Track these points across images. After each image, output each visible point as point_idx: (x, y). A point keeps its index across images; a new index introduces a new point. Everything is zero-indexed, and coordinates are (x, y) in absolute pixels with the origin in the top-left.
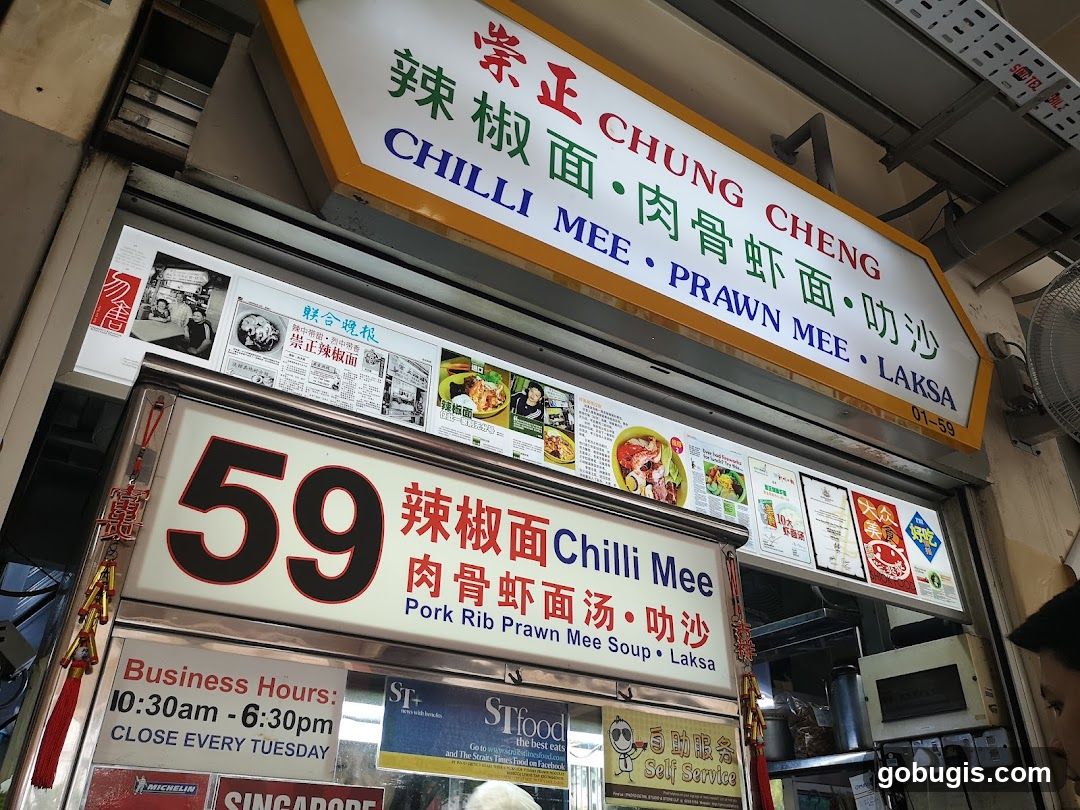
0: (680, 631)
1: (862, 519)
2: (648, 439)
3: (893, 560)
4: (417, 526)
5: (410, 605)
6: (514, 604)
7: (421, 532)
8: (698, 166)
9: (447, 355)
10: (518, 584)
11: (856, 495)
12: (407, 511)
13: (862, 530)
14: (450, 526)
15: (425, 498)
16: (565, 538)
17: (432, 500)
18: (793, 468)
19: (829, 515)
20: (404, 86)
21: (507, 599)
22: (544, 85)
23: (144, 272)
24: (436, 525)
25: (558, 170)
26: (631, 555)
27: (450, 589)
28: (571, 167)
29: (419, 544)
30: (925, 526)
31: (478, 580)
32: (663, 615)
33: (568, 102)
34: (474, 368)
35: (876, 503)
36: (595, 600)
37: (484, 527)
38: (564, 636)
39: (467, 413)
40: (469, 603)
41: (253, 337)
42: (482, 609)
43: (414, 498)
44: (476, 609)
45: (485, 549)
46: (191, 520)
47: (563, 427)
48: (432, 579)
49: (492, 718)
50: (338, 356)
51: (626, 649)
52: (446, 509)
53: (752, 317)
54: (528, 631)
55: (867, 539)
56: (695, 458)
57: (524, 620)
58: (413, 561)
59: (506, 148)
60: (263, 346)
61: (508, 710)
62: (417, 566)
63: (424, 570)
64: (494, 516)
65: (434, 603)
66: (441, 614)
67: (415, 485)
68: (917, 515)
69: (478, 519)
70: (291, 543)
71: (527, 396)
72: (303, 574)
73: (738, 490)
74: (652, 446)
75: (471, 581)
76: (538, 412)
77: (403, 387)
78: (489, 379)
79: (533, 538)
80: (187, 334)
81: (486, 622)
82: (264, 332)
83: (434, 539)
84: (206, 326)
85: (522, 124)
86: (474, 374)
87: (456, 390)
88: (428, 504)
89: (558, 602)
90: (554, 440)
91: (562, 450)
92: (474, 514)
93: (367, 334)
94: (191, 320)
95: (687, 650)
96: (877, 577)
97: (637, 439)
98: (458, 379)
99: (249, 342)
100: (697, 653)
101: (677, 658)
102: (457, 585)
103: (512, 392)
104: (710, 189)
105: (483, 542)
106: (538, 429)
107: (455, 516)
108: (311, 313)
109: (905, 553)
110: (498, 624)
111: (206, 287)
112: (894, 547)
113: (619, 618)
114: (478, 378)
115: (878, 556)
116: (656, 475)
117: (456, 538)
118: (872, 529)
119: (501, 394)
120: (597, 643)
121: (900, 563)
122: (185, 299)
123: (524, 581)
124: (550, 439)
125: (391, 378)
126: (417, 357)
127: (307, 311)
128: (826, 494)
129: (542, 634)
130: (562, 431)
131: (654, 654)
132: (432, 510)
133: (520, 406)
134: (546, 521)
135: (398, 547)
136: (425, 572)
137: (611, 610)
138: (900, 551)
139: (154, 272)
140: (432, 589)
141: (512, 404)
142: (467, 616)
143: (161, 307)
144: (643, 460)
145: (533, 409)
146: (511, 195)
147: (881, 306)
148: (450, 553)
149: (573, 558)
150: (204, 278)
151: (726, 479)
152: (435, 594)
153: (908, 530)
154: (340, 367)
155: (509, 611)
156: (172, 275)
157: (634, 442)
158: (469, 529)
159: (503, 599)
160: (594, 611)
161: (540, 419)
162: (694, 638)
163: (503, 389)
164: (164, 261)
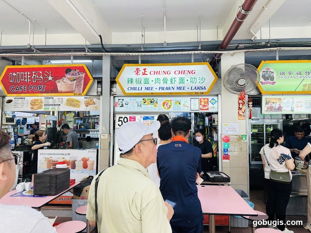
1: (201, 102)
2: (167, 101)
3: (206, 106)
8: (164, 71)
9: (143, 99)
11: (201, 99)
13: (200, 103)
18: (189, 98)
19: (195, 103)
20: (129, 82)
22: (143, 73)
23: (118, 101)
25: (145, 83)
28: (147, 81)
30: (214, 100)
33: (146, 73)
35: (204, 99)
39: (146, 105)
46: (119, 123)
47: (156, 103)
50: (133, 103)
53: (170, 90)
55: (201, 104)
56: (174, 102)
59: (139, 83)
68: (213, 99)
73: (180, 104)
74: (168, 102)
77: (139, 104)
80: (122, 105)
82: (127, 103)
85: (141, 79)
87: (144, 103)
91: (156, 105)
93: (135, 100)
96: (201, 109)
98: (145, 101)
104: (165, 74)
109: (208, 105)
112: (206, 105)
114: (147, 100)
115: (203, 106)
116: (168, 105)
118: (203, 103)
121: (207, 107)
126: (140, 100)
127: (130, 99)
128: (195, 100)
133: (151, 102)
138: (207, 105)
144: (166, 104)
145: (153, 102)
146: (140, 89)
147: (194, 78)
150: (122, 100)
151: (178, 102)
153: (210, 101)
154: (134, 104)
156: (119, 101)
163: (149, 101)
164: (119, 100)
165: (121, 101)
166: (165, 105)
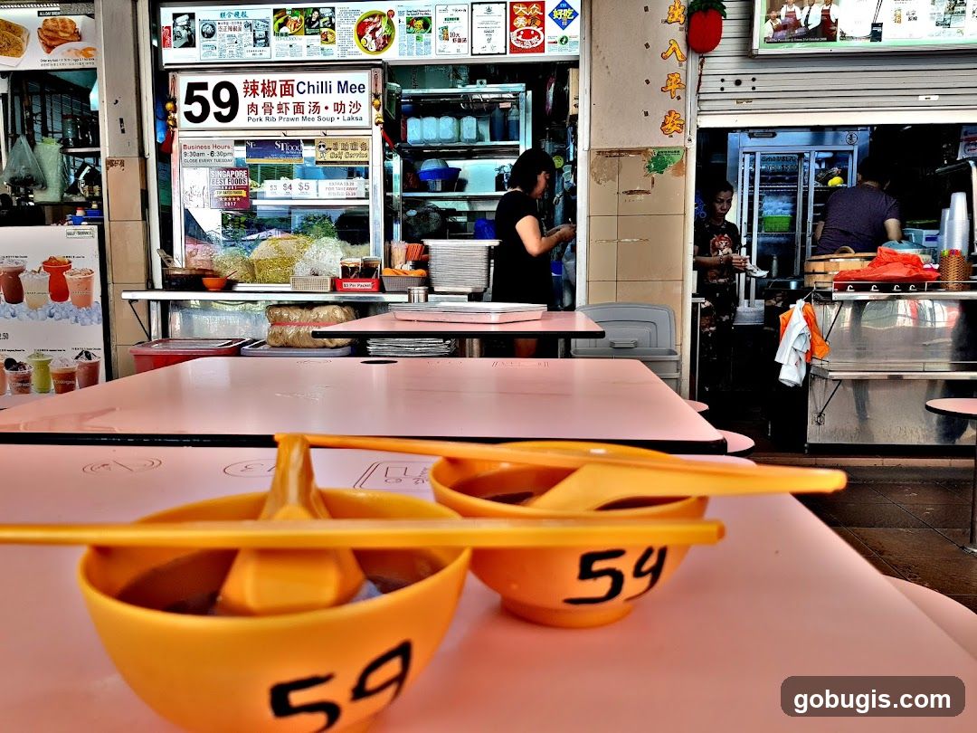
0: (348, 109)
1: (514, 17)
2: (374, 16)
3: (531, 36)
4: (249, 94)
5: (249, 119)
6: (283, 112)
10: (284, 106)
12: (245, 90)
13: (511, 24)
14: (259, 91)
15: (250, 84)
16: (301, 85)
17: (253, 84)
19: (488, 22)
21: (280, 111)
24: (254, 92)
26: (329, 85)
27: (261, 111)
29: (250, 100)
30: (568, 7)
31: (270, 107)
32: (341, 104)
36: (313, 104)
37: (271, 89)
38: (301, 119)
40: (268, 115)
41: (207, 33)
42: (272, 116)
43: (247, 84)
44: (270, 116)
45: (271, 96)
46: (188, 108)
47: (330, 26)
48: (255, 110)
49: (277, 146)
51: (326, 119)
52: (257, 86)
54: (288, 120)
55: (514, 29)
57: (286, 116)
58: (248, 105)
60: (210, 36)
61: (283, 144)
62: (250, 107)
63: (253, 108)
64: (274, 83)
65: (256, 117)
66: (258, 120)
67: (247, 80)
68: (563, 1)
69: (268, 87)
70: (214, 108)
71: (312, 17)
72: (219, 116)
73: (426, 26)
74: (376, 19)
75: (268, 108)
76: (318, 22)
78: (294, 15)
79: (289, 88)
80: (188, 41)
81: (274, 119)
82: (209, 31)
83: (254, 97)
87: (281, 26)
88: (251, 86)
89: (299, 108)
92: (267, 85)
94: (188, 35)
95: (350, 115)
97: (368, 18)
98: (281, 20)
99: (206, 35)
100: (355, 116)
101: (346, 118)
102: (263, 110)
105: (271, 94)
107: (260, 87)
109: (543, 30)
110: (278, 119)
112: (535, 28)
113: (322, 109)
114: (290, 16)
115: (520, 37)
117: (262, 95)
118: (520, 21)
120: (313, 119)
121: (536, 37)
122: (184, 28)
123: (286, 103)
129: (293, 119)
131: (336, 119)
132: (253, 88)
133: (309, 23)
134: (293, 80)
135: (244, 102)
137: (319, 107)
138: (539, 29)
140: (255, 113)
141: (305, 23)
142: (267, 119)
143: (178, 34)
145: (315, 22)
148: (260, 100)
149: (305, 91)
150: (187, 16)
151: (420, 23)
153: (551, 14)
155: (281, 115)
156: (178, 19)
157: (366, 20)
158: (265, 91)
160: (312, 108)
161: (318, 25)
162: (354, 110)
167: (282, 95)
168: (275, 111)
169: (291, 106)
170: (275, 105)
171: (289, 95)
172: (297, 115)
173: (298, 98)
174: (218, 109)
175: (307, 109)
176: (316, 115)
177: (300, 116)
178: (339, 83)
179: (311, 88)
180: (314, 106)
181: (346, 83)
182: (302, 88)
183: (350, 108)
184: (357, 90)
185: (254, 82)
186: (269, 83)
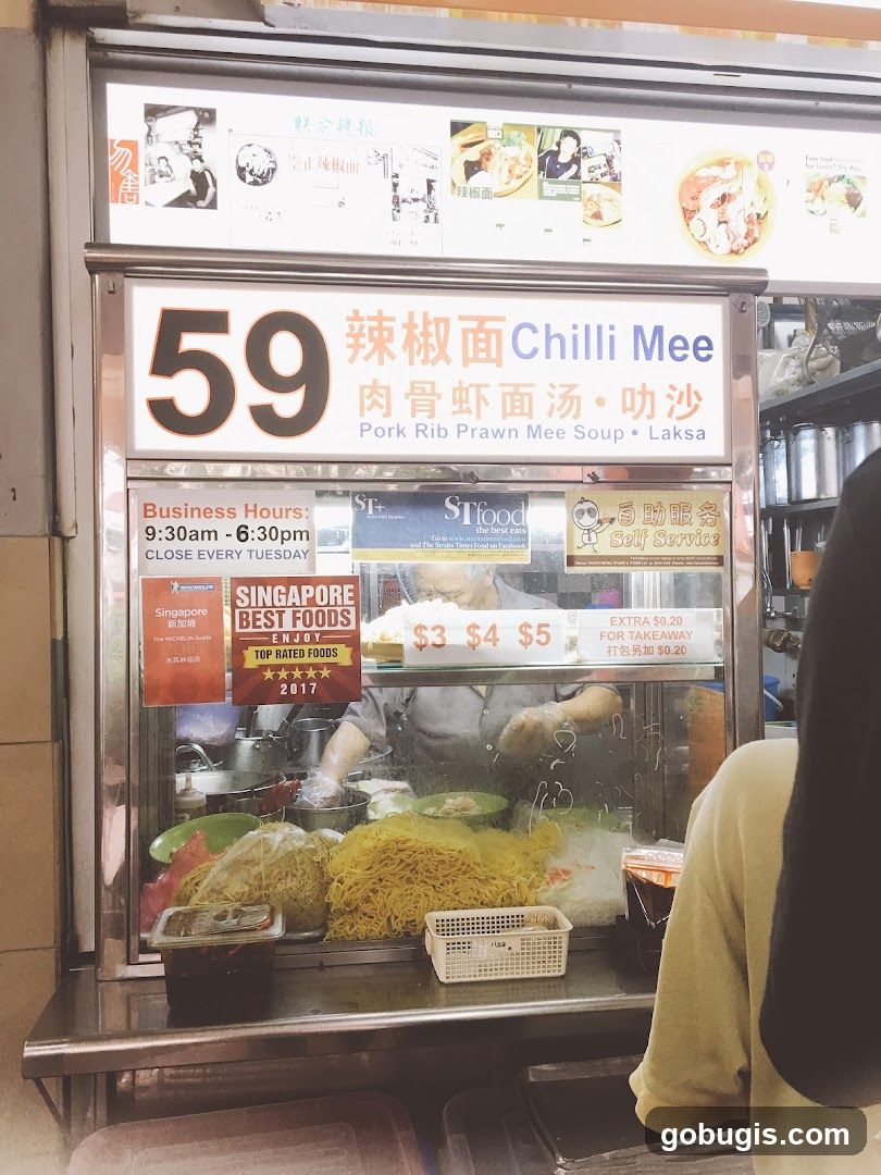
0: (662, 405)
2: (723, 164)
4: (363, 353)
5: (364, 429)
6: (469, 411)
7: (367, 358)
9: (456, 128)
10: (472, 391)
12: (351, 340)
14: (396, 346)
15: (367, 323)
16: (525, 332)
17: (375, 324)
21: (461, 406)
23: (139, 132)
24: (381, 348)
26: (606, 334)
27: (401, 407)
29: (368, 370)
31: (429, 395)
32: (643, 392)
34: (491, 134)
36: (559, 391)
37: (433, 340)
38: (523, 431)
40: (422, 417)
41: (251, 172)
42: (436, 421)
43: (357, 325)
44: (429, 422)
45: (434, 363)
46: (162, 388)
47: (607, 179)
48: (383, 401)
49: (451, 513)
50: (337, 166)
51: (594, 435)
52: (390, 330)
54: (485, 434)
57: (479, 424)
58: (362, 388)
60: (262, 179)
61: (467, 505)
62: (367, 391)
63: (374, 394)
64: (442, 326)
65: (387, 423)
66: (394, 432)
67: (356, 312)
69: (425, 333)
70: (249, 391)
71: (558, 152)
72: (265, 418)
73: (853, 200)
74: (730, 171)
75: (422, 397)
76: (574, 167)
77: (412, 183)
78: (508, 142)
79: (487, 340)
80: (193, 189)
81: (441, 432)
82: (261, 165)
83: (381, 362)
84: (207, 173)
86: (491, 142)
88: (371, 329)
89: (517, 399)
90: (595, 199)
91: (606, 208)
92: (421, 329)
93: (364, 129)
94: (193, 172)
95: (670, 424)
97: (709, 167)
99: (249, 178)
100: (683, 425)
101: (658, 433)
102: (408, 403)
103: (539, 151)
105: (432, 355)
106: (574, 189)
107: (400, 335)
108: (303, 123)
110: (453, 432)
111: (196, 129)
113: (588, 404)
114: (498, 145)
117: (403, 357)
119: (526, 158)
120: (560, 434)
122: (181, 149)
123: (478, 387)
124: (590, 199)
125: (397, 176)
126: (426, 141)
127: (298, 122)
129: (498, 434)
130: (605, 184)
131: (628, 434)
132: (376, 334)
134: (502, 319)
135: (347, 377)
136: (375, 396)
137: (579, 398)
139: (147, 129)
140: (384, 411)
141: (541, 168)
142: (420, 430)
143: (163, 166)
144: (713, 194)
145: (567, 166)
148: (399, 374)
149: (535, 351)
150: (192, 118)
152: (387, 415)
154: (342, 179)
155: (464, 418)
157: (703, 173)
158: (416, 345)
159: (457, 408)
160: (558, 402)
161: (576, 176)
162: (681, 409)
163: (528, 152)
164: (153, 112)
165: (178, 127)
166: (708, 215)
167: (466, 362)
168: (444, 406)
169: (493, 395)
170: (445, 388)
171: (488, 360)
172: (512, 422)
173: (514, 369)
174: (263, 396)
175: (541, 404)
176: (568, 424)
177: (520, 423)
178: (638, 330)
179: (555, 343)
180: (564, 397)
181: (658, 331)
182: (527, 341)
183: (670, 402)
184: (690, 352)
185: (380, 318)
186: (426, 322)
